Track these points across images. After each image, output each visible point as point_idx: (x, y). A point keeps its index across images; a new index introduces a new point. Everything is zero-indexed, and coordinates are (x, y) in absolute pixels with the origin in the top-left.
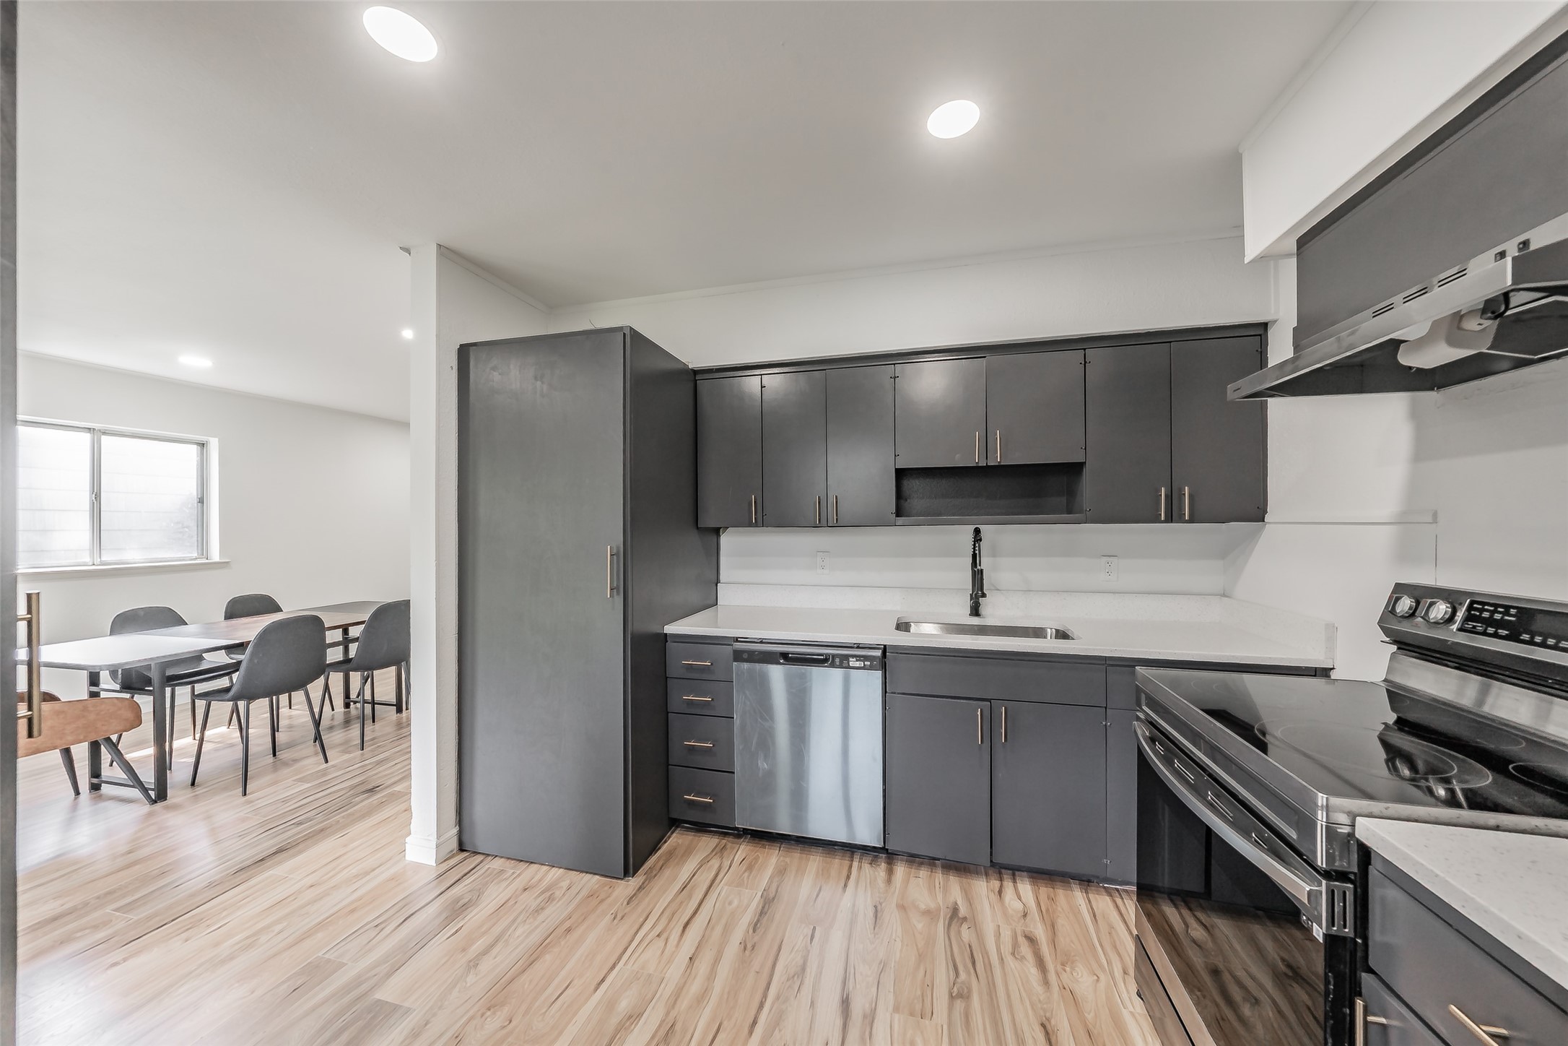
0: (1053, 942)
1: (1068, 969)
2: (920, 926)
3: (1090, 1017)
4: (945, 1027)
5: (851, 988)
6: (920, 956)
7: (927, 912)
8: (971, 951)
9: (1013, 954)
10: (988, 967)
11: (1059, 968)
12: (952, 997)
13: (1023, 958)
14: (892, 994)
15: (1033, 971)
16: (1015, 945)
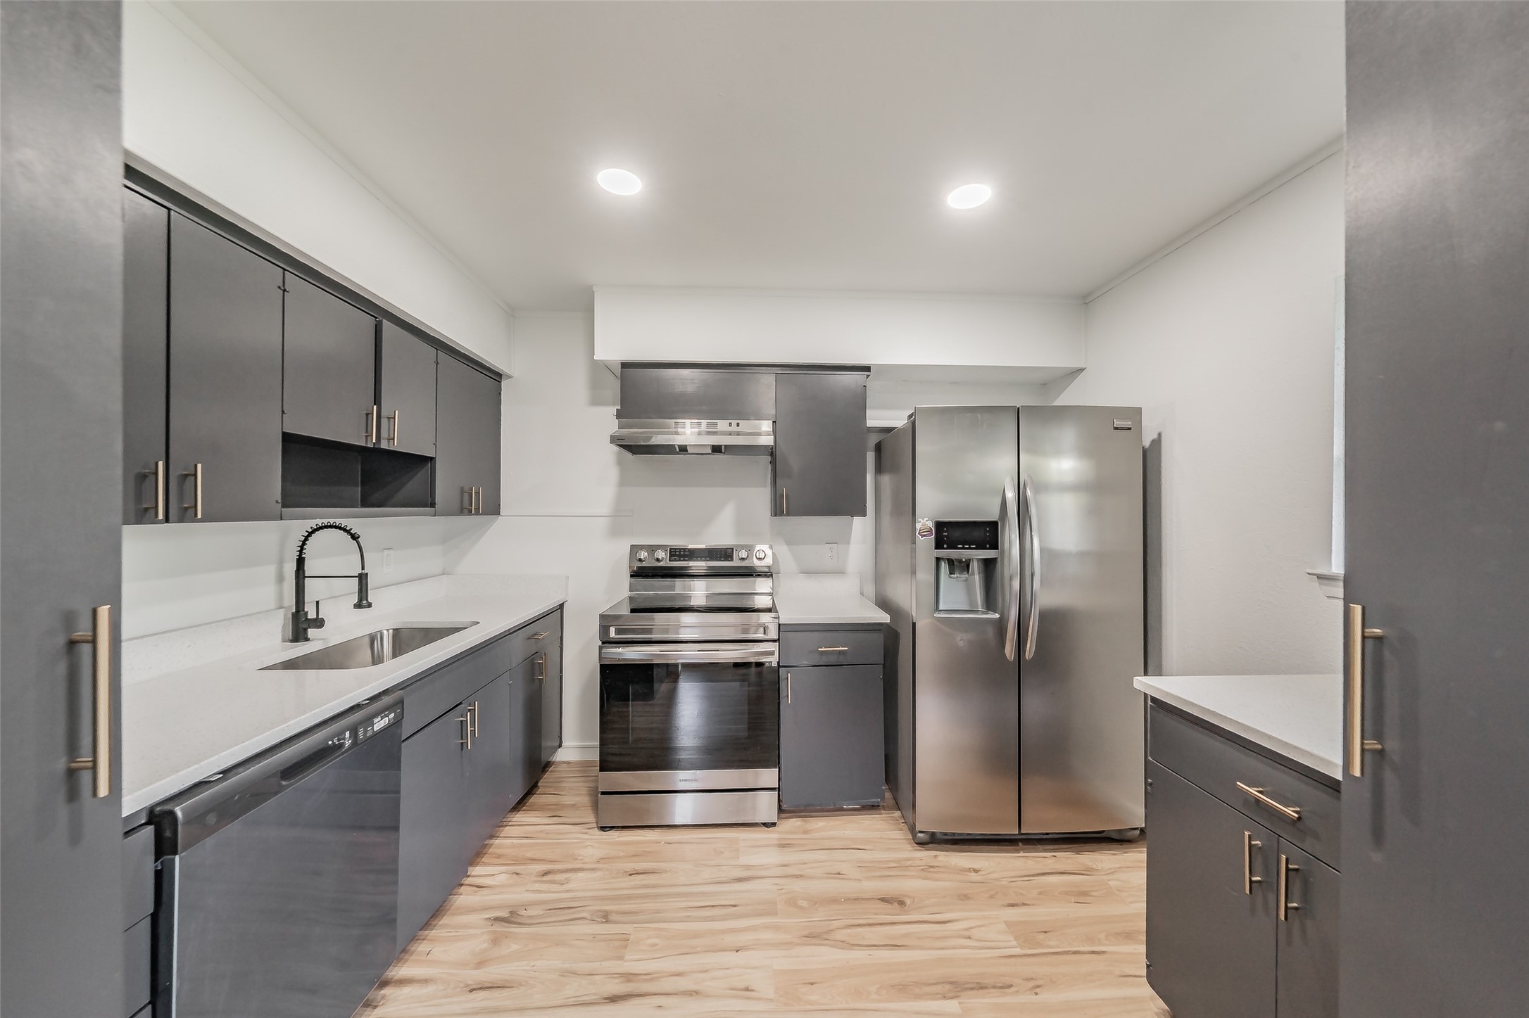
0: (551, 862)
1: (580, 858)
2: (514, 947)
3: (622, 854)
4: (636, 925)
5: (596, 997)
6: (557, 945)
7: (496, 941)
8: (555, 909)
9: (562, 884)
10: (573, 899)
11: (577, 861)
12: (607, 922)
13: (566, 879)
14: (603, 963)
15: (581, 875)
16: (553, 882)
